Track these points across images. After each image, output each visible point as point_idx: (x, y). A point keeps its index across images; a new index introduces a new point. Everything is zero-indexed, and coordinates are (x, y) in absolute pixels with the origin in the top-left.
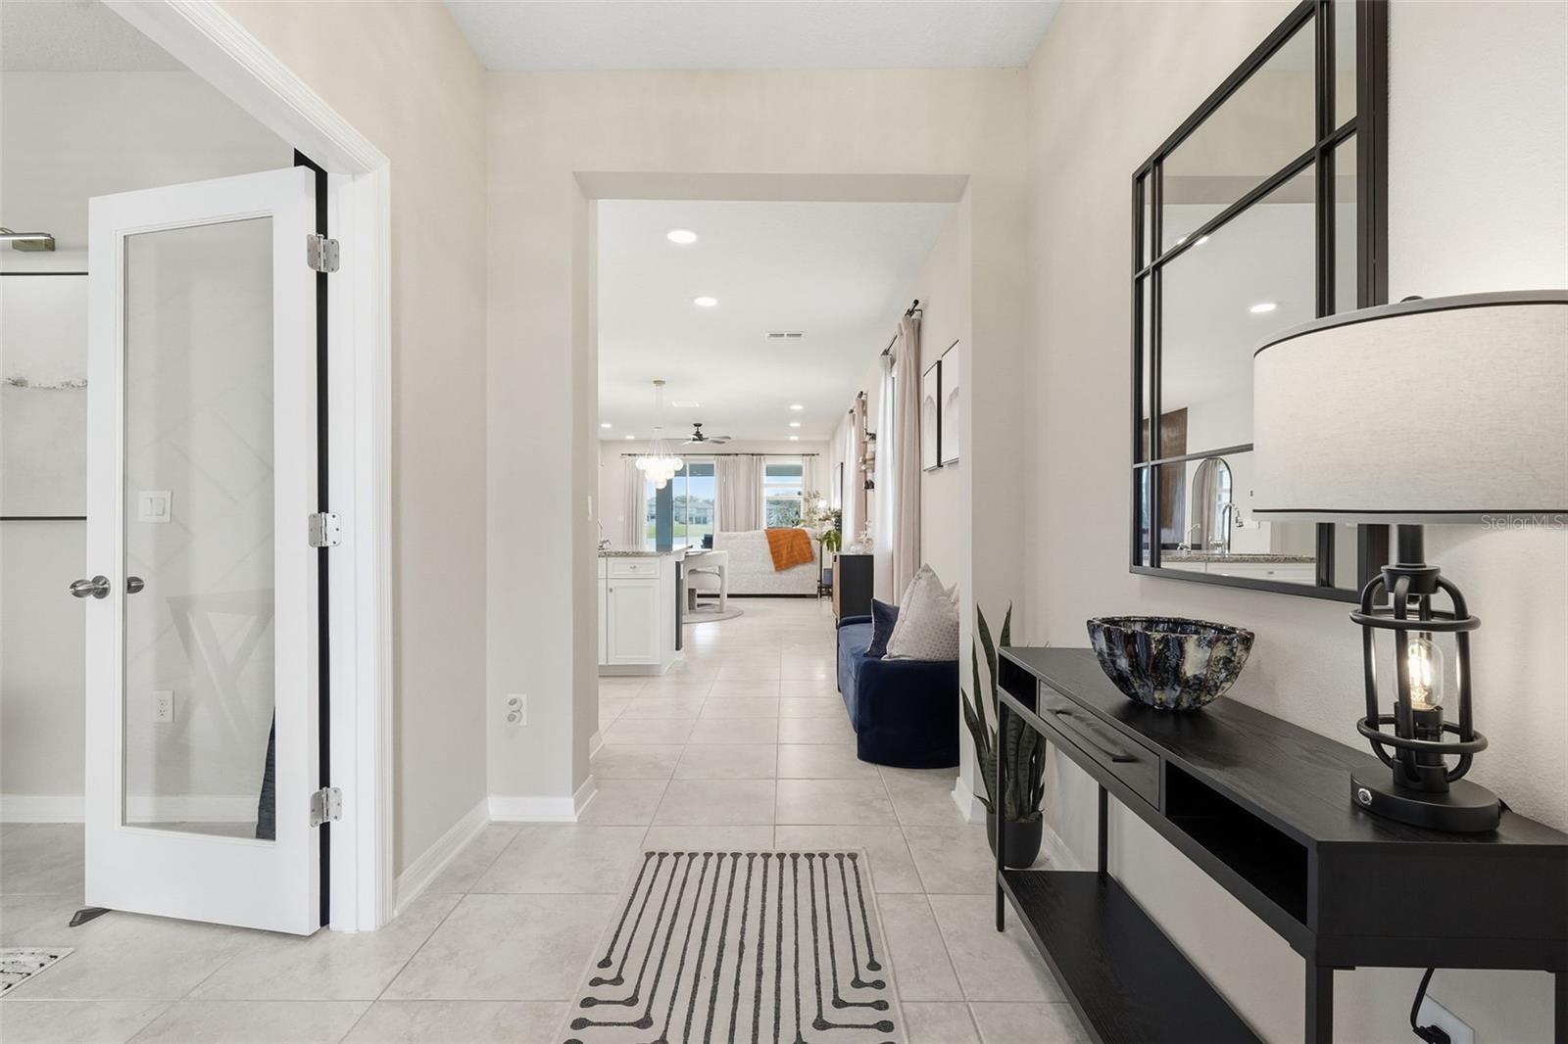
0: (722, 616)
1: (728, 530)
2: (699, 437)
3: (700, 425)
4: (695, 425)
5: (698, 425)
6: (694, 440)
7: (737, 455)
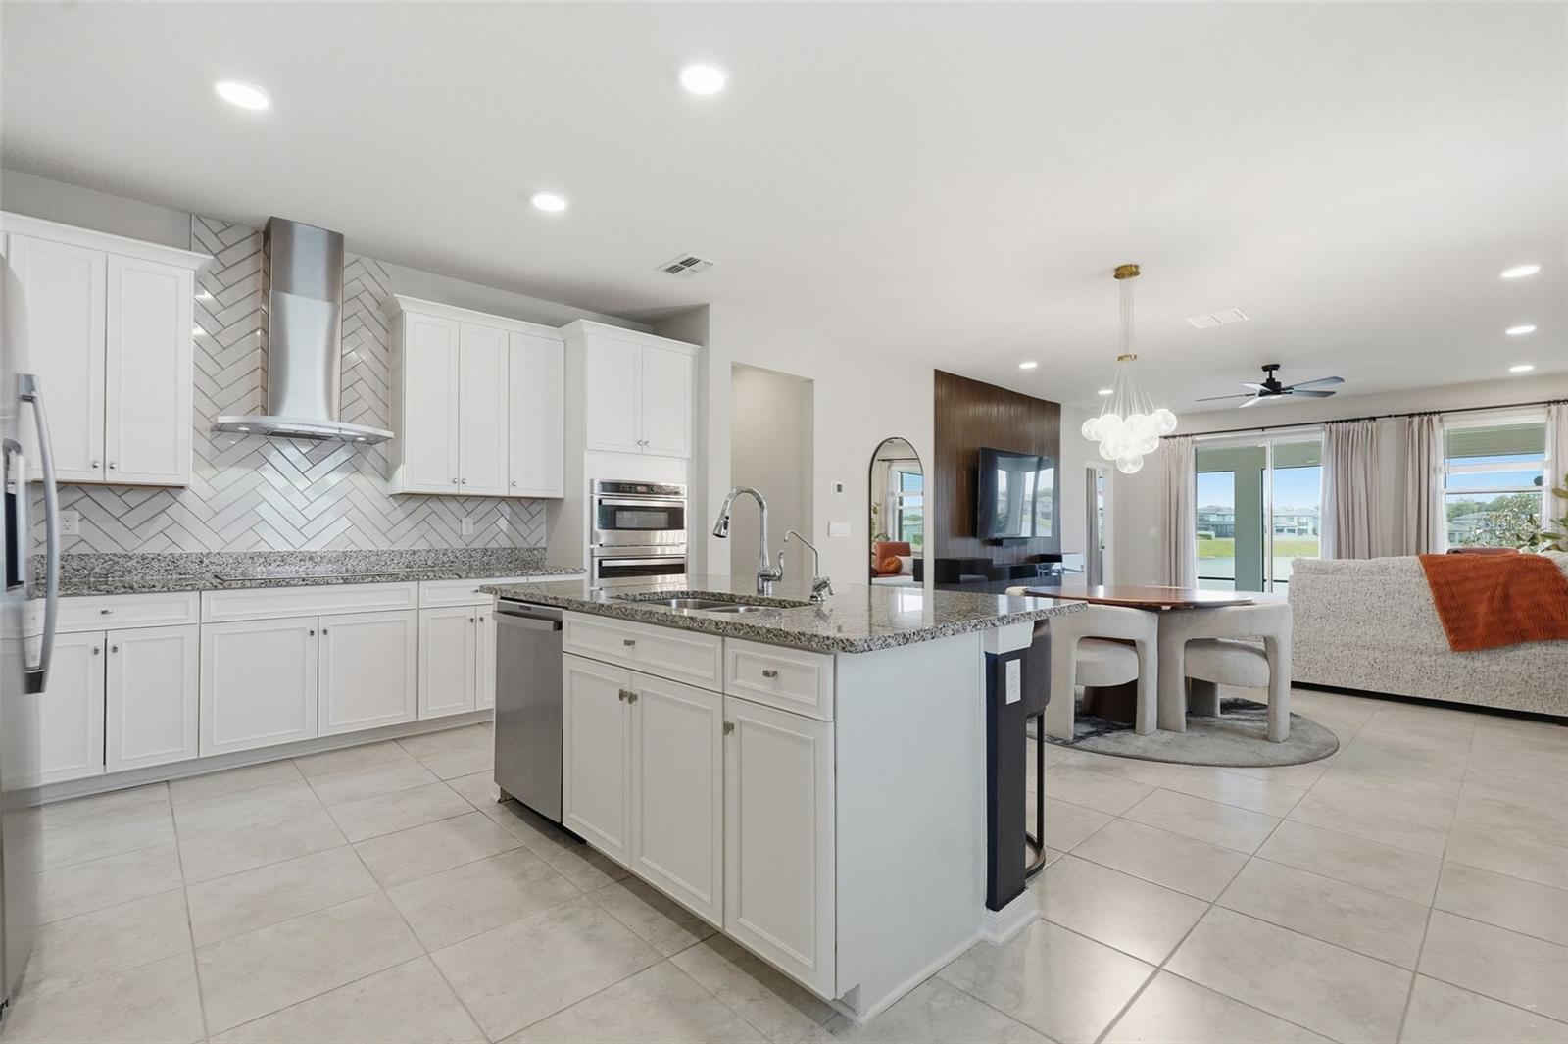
0: (1269, 751)
1: (1352, 555)
2: (1273, 387)
3: (1276, 367)
4: (1265, 368)
5: (1270, 368)
6: (1262, 394)
7: (1374, 418)
